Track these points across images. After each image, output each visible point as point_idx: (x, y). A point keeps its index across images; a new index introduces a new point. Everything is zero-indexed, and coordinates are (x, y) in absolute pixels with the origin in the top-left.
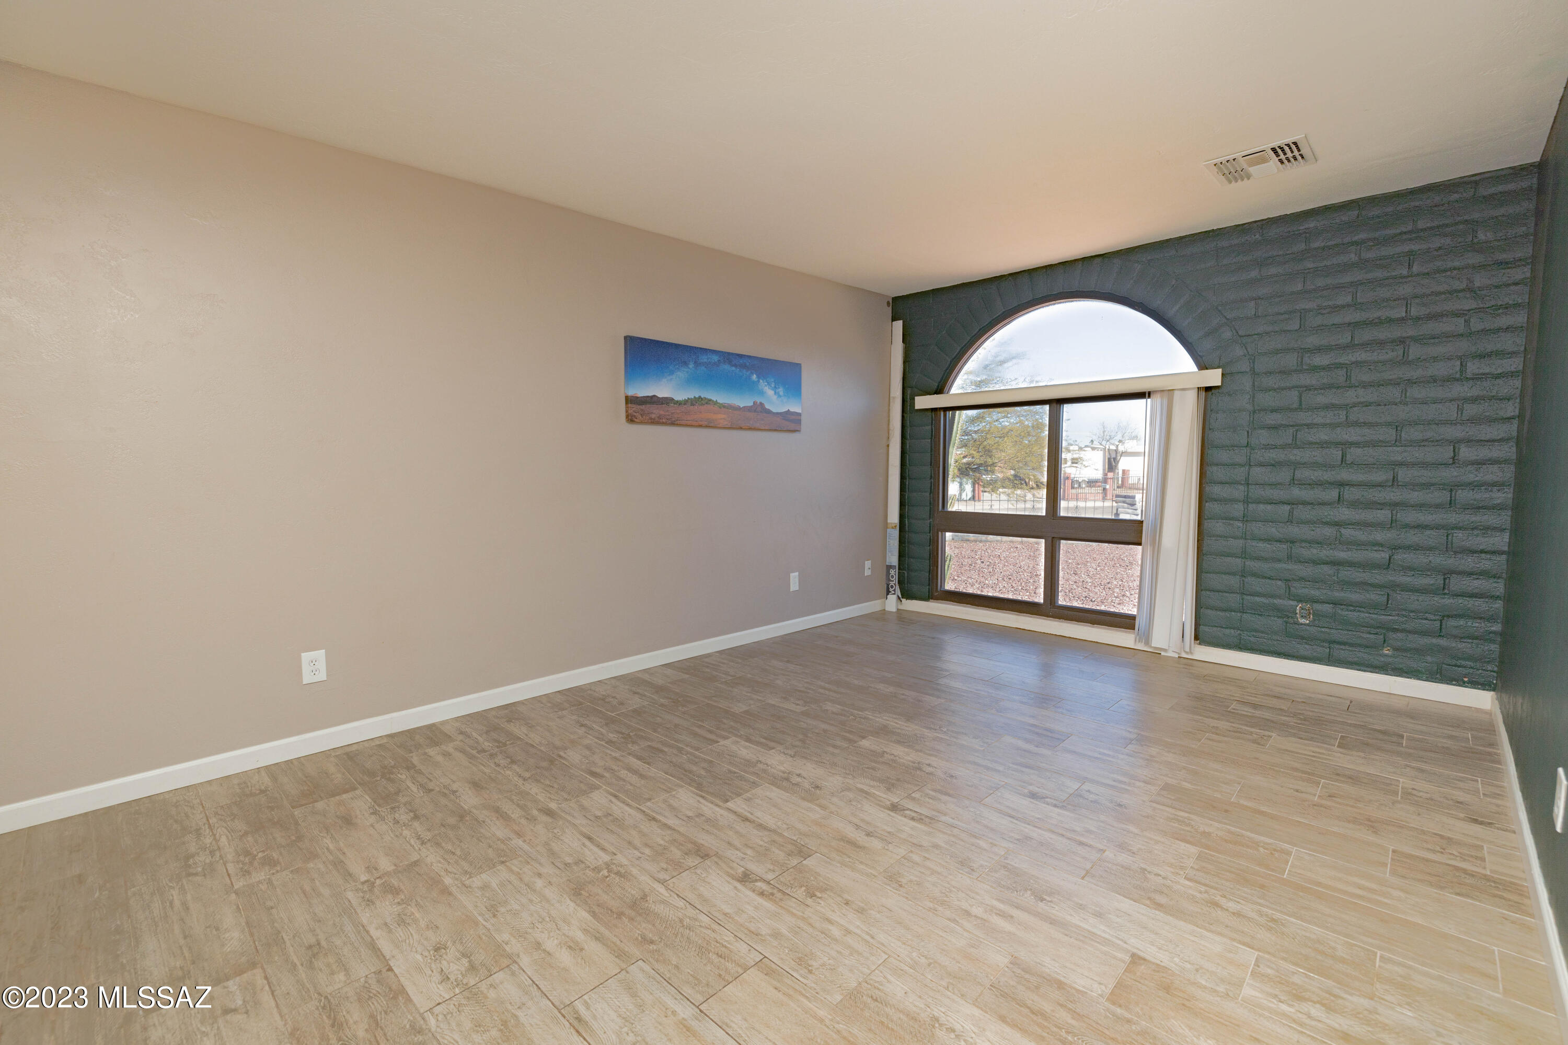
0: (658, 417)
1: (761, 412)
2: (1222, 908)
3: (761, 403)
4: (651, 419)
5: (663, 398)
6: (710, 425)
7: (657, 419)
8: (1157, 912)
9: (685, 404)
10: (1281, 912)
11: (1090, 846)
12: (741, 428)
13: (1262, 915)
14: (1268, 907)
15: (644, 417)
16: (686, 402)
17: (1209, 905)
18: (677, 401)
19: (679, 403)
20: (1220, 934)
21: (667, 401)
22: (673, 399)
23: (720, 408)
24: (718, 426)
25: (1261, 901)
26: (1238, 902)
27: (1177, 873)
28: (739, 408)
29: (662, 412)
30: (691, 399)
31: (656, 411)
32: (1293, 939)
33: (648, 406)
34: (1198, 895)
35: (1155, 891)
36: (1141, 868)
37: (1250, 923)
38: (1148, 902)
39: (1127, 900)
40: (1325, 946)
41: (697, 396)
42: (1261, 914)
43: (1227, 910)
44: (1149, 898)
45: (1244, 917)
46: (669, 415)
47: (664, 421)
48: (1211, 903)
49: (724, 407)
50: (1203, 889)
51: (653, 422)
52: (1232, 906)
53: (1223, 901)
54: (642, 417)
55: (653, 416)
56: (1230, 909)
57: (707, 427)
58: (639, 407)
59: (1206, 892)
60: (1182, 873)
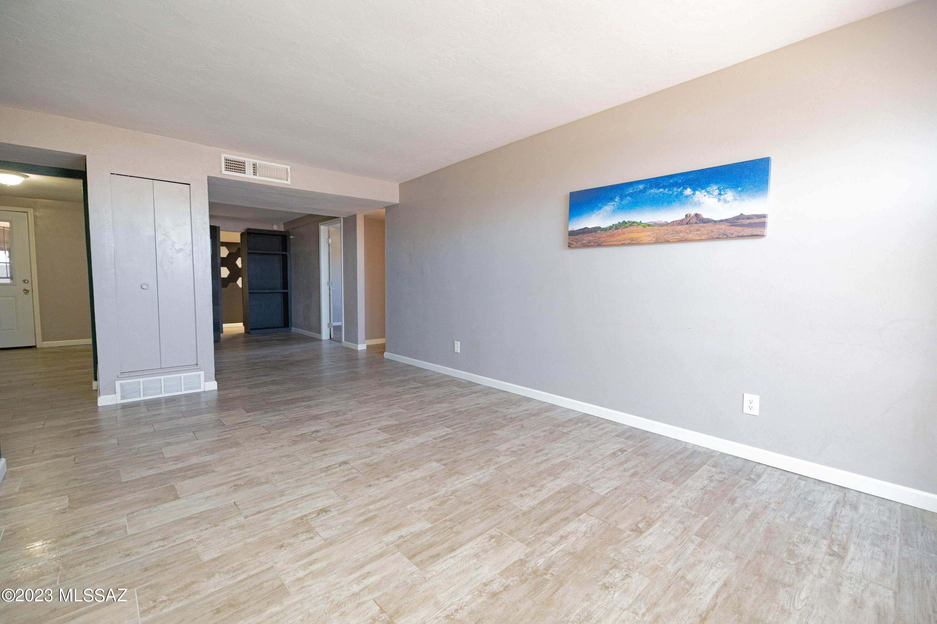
0: (588, 242)
1: (696, 223)
2: (161, 540)
3: (696, 215)
4: (583, 244)
5: (592, 228)
6: (633, 243)
7: (587, 243)
8: (187, 516)
9: (610, 229)
10: (126, 563)
11: (254, 515)
12: (668, 242)
13: (136, 553)
14: (135, 560)
15: (578, 243)
16: (611, 228)
17: (167, 536)
18: (604, 229)
19: (605, 230)
20: (151, 529)
21: (596, 230)
22: (600, 228)
23: (644, 227)
24: (642, 242)
25: (141, 560)
26: (153, 549)
27: (199, 538)
28: (667, 224)
29: (591, 238)
30: (616, 224)
31: (587, 238)
32: (112, 554)
33: (581, 235)
34: (177, 536)
35: (198, 522)
36: (218, 525)
37: (140, 544)
38: (196, 516)
39: (205, 510)
40: (93, 563)
41: (621, 222)
42: (138, 553)
43: (157, 541)
44: (197, 517)
45: (145, 545)
46: (596, 240)
47: (592, 244)
48: (167, 538)
49: (649, 225)
50: (178, 542)
51: (584, 246)
52: (156, 545)
53: (161, 543)
54: (576, 243)
55: (584, 242)
56: (155, 542)
57: (629, 244)
58: (574, 237)
59: (174, 541)
60: (197, 540)
